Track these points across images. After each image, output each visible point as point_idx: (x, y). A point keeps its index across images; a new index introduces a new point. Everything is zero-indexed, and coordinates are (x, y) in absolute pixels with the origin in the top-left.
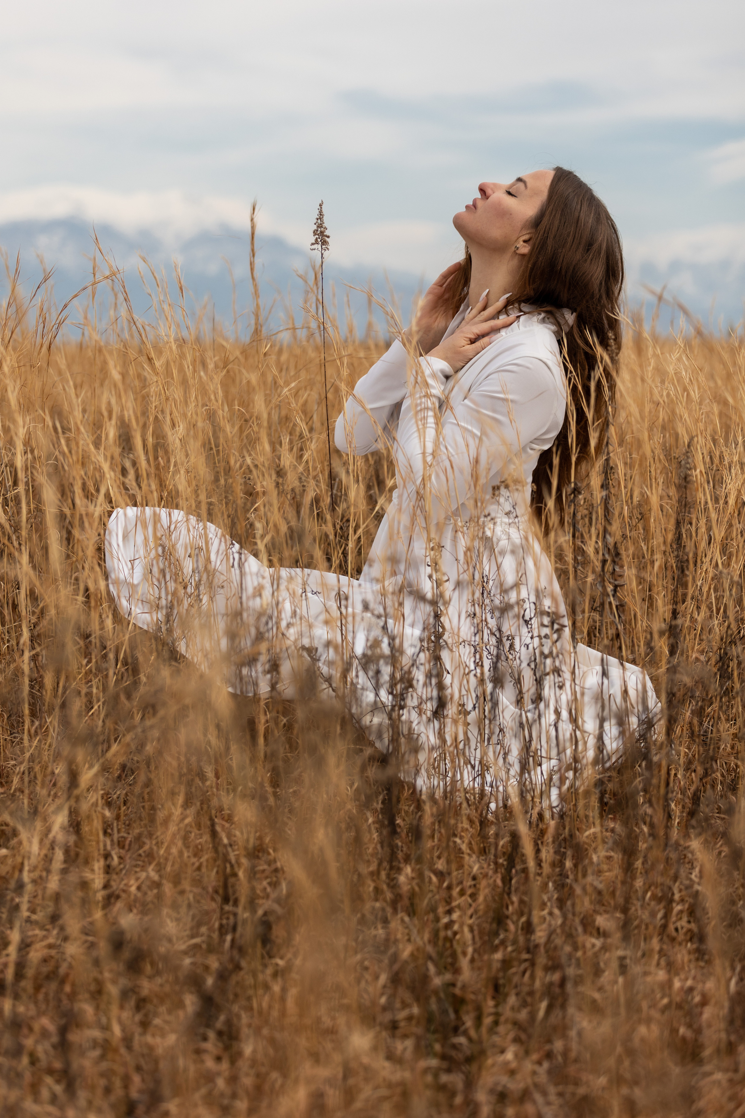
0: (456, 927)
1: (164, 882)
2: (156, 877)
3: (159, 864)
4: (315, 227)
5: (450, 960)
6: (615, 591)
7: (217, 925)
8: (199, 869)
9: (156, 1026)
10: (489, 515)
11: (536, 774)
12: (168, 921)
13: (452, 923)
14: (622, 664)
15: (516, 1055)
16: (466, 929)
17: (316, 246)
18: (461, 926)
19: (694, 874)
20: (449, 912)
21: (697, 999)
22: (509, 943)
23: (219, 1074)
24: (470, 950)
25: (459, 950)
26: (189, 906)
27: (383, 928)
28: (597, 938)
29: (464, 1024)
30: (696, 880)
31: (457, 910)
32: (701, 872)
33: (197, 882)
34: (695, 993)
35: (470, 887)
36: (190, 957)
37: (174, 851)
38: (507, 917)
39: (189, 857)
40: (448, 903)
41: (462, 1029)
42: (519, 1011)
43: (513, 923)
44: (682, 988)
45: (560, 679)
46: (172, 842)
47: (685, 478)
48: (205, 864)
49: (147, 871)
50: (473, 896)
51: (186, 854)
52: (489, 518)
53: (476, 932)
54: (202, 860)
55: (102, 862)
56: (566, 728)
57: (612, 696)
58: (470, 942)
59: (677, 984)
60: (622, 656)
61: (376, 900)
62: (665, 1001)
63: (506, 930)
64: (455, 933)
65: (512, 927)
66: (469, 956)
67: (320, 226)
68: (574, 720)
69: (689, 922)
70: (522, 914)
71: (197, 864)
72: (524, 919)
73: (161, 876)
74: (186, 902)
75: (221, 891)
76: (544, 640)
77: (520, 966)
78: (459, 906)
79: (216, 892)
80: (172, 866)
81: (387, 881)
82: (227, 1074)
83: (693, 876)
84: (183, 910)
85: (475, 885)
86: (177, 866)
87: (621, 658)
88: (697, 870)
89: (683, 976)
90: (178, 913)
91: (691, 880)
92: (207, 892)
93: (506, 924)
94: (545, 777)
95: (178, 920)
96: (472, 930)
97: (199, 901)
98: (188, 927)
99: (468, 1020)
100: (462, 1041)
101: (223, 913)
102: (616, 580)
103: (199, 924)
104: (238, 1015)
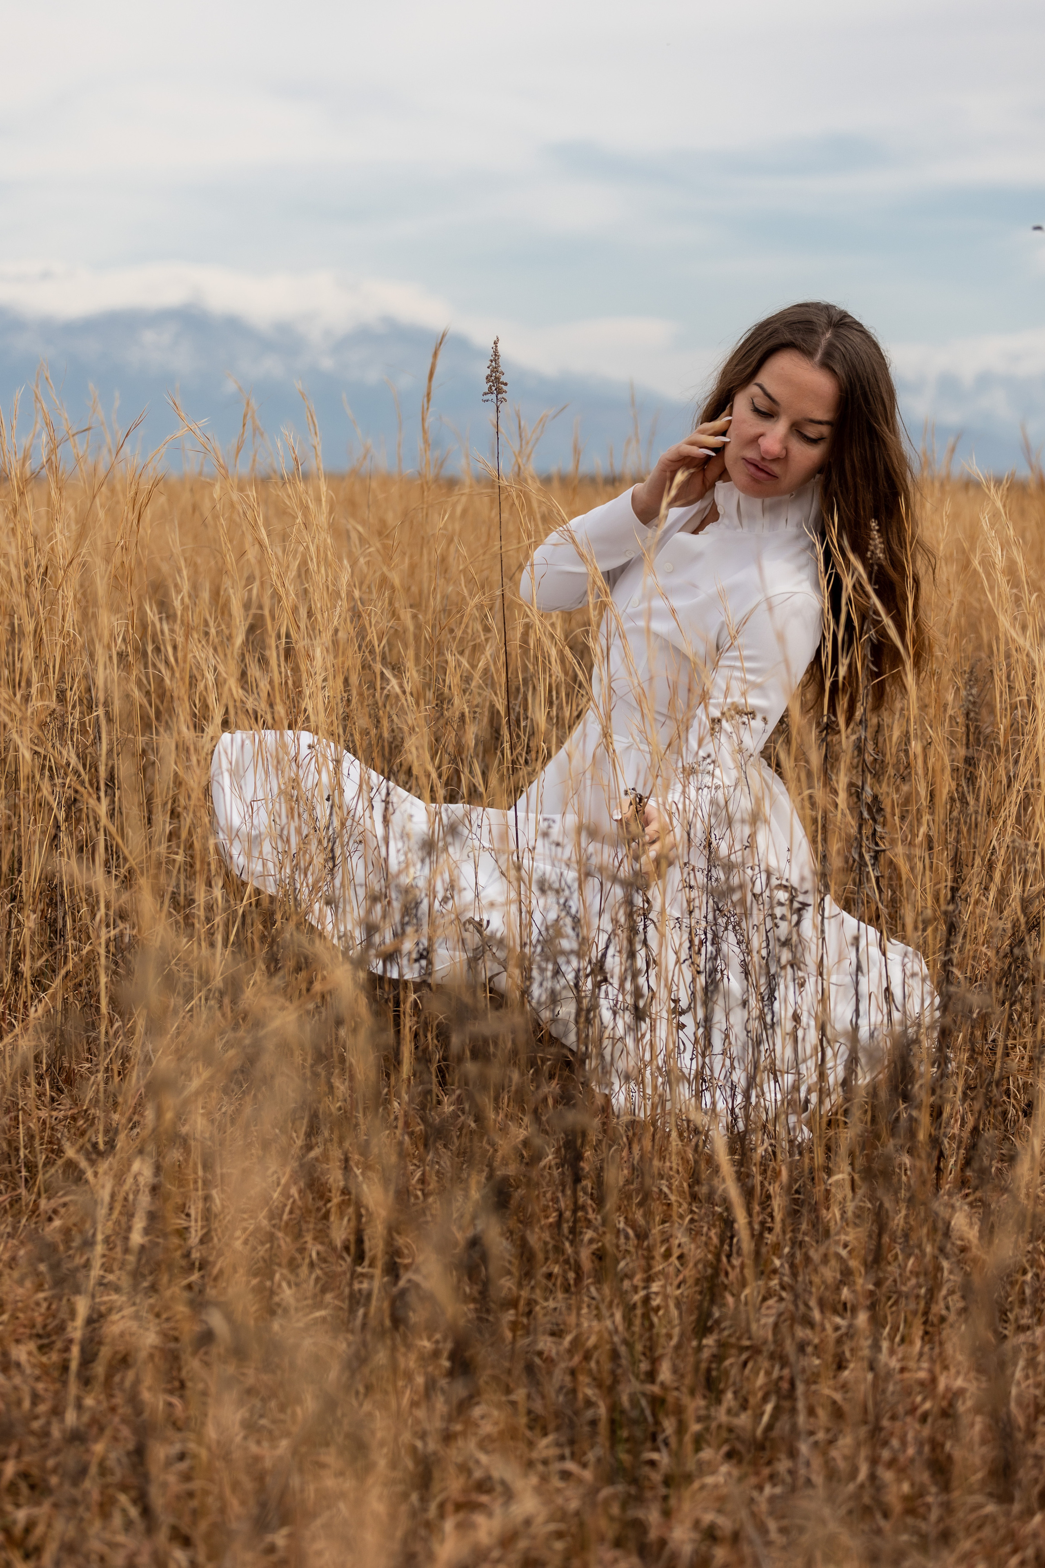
0: (657, 1302)
4: (488, 372)
6: (875, 857)
7: (347, 1291)
12: (284, 1285)
15: (728, 1477)
16: (671, 1304)
17: (489, 397)
18: (664, 1299)
20: (649, 1280)
24: (676, 1331)
25: (661, 1332)
26: (312, 1265)
29: (663, 1431)
31: (659, 1278)
33: (323, 1236)
35: (679, 1245)
38: (726, 1287)
40: (647, 1268)
41: (660, 1438)
42: (737, 1415)
43: (733, 1295)
44: (949, 1387)
45: (802, 974)
48: (334, 1211)
50: (682, 1258)
53: (685, 1307)
55: (200, 1205)
56: (809, 1036)
57: (870, 995)
58: (676, 1321)
59: (943, 1382)
62: (927, 1405)
63: (721, 1306)
64: (655, 1310)
65: (731, 1301)
66: (674, 1341)
67: (495, 370)
68: (822, 1028)
70: (744, 1284)
74: (307, 1261)
75: (353, 1247)
76: (779, 923)
77: (740, 1354)
78: (662, 1273)
79: (347, 1249)
84: (304, 1270)
90: (297, 1275)
92: (334, 1248)
93: (724, 1298)
95: (297, 1285)
96: (678, 1305)
97: (325, 1261)
98: (309, 1294)
99: (669, 1425)
100: (663, 1458)
101: (354, 1275)
102: (877, 844)
103: (324, 1291)
104: (370, 1415)
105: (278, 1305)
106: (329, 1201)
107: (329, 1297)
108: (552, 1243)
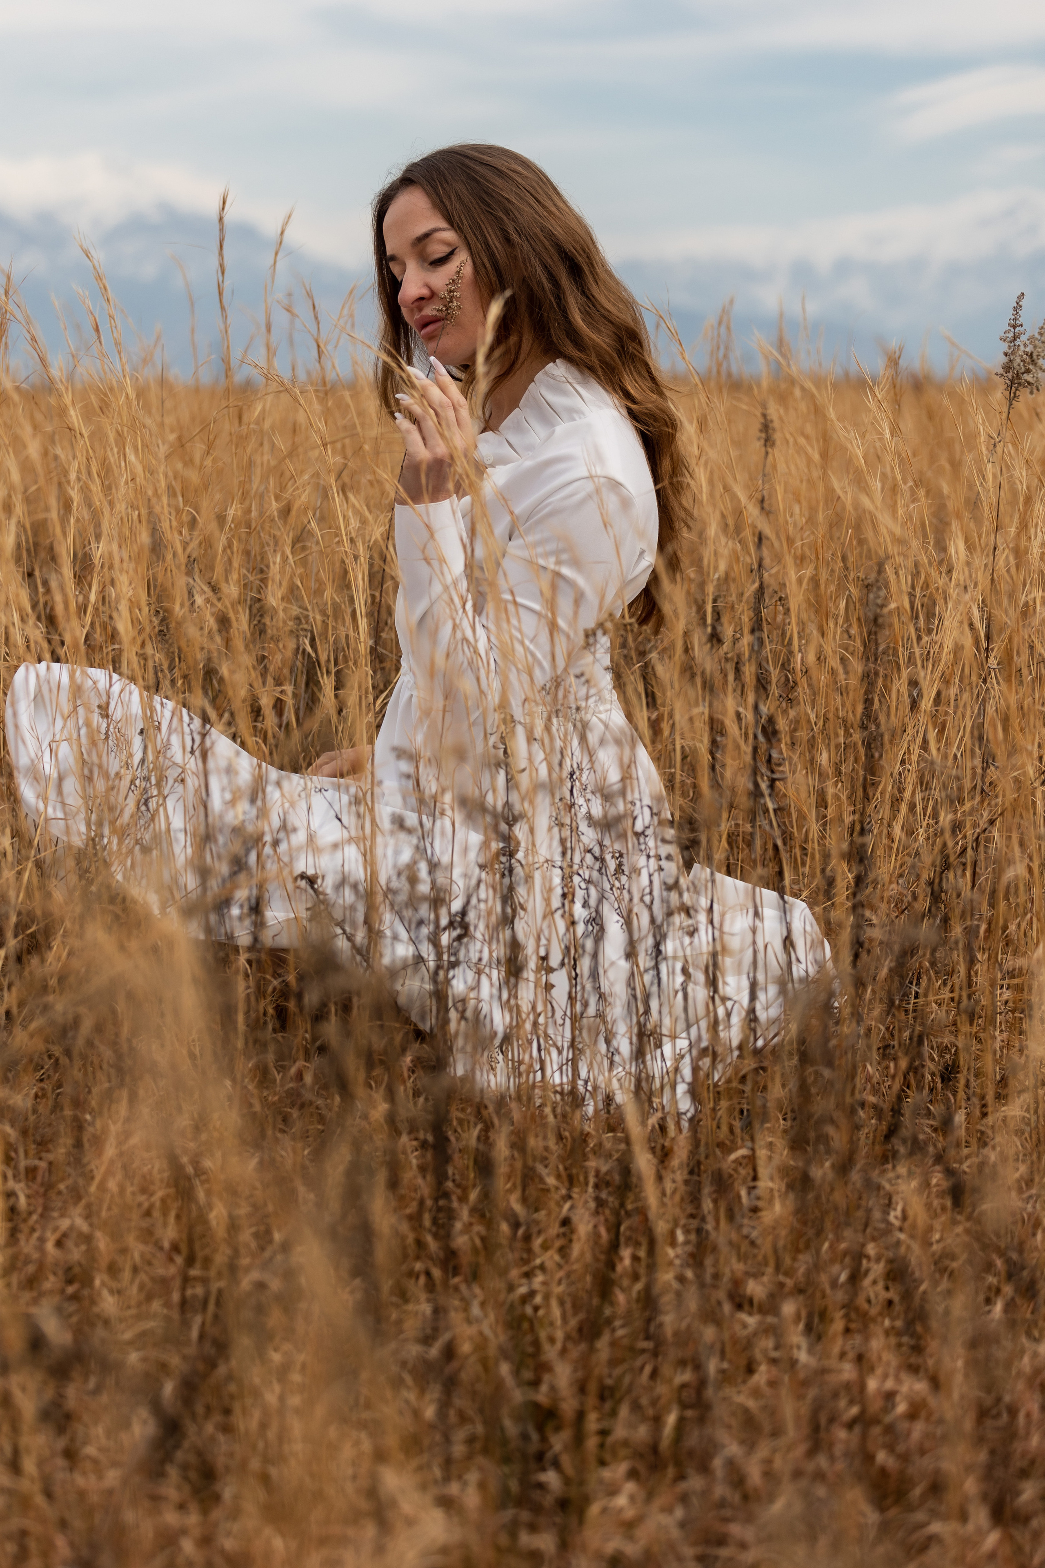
0: (538, 1299)
1: (98, 1234)
2: (84, 1227)
3: (89, 1206)
5: (530, 1350)
6: (772, 786)
7: (177, 1297)
8: (148, 1213)
9: (89, 1457)
10: (582, 675)
11: (654, 1058)
12: (105, 1293)
13: (532, 1294)
14: (782, 898)
15: (632, 1498)
16: (554, 1303)
18: (547, 1297)
19: (892, 1214)
20: (528, 1275)
21: (901, 1408)
22: (617, 1323)
23: (184, 1531)
24: (560, 1334)
25: (543, 1335)
26: (135, 1270)
27: (428, 1300)
28: (750, 1314)
29: (551, 1447)
30: (897, 1223)
31: (538, 1272)
32: (904, 1211)
33: (147, 1235)
34: (898, 1398)
35: (558, 1236)
36: (138, 1350)
37: (112, 1185)
38: (615, 1283)
39: (133, 1193)
40: (525, 1262)
41: (549, 1455)
42: (635, 1431)
43: (624, 1291)
44: (879, 1390)
45: (690, 922)
46: (109, 1173)
47: (875, 620)
48: (158, 1204)
49: (70, 1217)
50: (563, 1251)
51: (129, 1190)
52: (583, 679)
53: (568, 1306)
54: (153, 1199)
56: (699, 992)
57: (769, 948)
58: (559, 1322)
59: (872, 1384)
60: (783, 887)
61: (418, 1258)
62: (854, 1410)
63: (612, 1304)
64: (536, 1309)
65: (621, 1298)
66: (559, 1345)
68: (712, 983)
69: (887, 1288)
70: (636, 1277)
71: (146, 1205)
72: (639, 1286)
73: (91, 1225)
74: (129, 1264)
75: (184, 1248)
76: (664, 863)
77: (634, 1359)
78: (542, 1267)
79: (176, 1249)
80: (109, 1209)
81: (434, 1229)
82: (197, 1532)
83: (892, 1218)
85: (564, 1234)
86: (116, 1210)
87: (781, 892)
88: (899, 1208)
89: (879, 1371)
90: (119, 1281)
91: (889, 1223)
92: (161, 1248)
93: (614, 1294)
94: (669, 1064)
95: (119, 1292)
96: (562, 1303)
97: (149, 1263)
98: (133, 1302)
99: (558, 1442)
100: (551, 1478)
101: (186, 1280)
102: (773, 772)
103: (149, 1298)
104: (213, 1439)
105: (98, 1316)
106: (151, 1195)
107: (156, 1306)
108: (411, 1238)
